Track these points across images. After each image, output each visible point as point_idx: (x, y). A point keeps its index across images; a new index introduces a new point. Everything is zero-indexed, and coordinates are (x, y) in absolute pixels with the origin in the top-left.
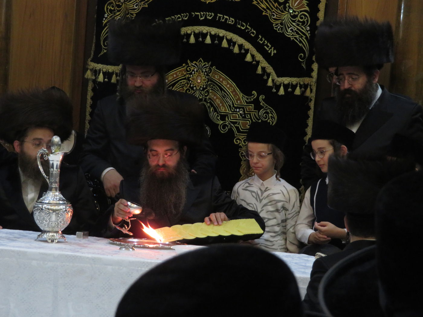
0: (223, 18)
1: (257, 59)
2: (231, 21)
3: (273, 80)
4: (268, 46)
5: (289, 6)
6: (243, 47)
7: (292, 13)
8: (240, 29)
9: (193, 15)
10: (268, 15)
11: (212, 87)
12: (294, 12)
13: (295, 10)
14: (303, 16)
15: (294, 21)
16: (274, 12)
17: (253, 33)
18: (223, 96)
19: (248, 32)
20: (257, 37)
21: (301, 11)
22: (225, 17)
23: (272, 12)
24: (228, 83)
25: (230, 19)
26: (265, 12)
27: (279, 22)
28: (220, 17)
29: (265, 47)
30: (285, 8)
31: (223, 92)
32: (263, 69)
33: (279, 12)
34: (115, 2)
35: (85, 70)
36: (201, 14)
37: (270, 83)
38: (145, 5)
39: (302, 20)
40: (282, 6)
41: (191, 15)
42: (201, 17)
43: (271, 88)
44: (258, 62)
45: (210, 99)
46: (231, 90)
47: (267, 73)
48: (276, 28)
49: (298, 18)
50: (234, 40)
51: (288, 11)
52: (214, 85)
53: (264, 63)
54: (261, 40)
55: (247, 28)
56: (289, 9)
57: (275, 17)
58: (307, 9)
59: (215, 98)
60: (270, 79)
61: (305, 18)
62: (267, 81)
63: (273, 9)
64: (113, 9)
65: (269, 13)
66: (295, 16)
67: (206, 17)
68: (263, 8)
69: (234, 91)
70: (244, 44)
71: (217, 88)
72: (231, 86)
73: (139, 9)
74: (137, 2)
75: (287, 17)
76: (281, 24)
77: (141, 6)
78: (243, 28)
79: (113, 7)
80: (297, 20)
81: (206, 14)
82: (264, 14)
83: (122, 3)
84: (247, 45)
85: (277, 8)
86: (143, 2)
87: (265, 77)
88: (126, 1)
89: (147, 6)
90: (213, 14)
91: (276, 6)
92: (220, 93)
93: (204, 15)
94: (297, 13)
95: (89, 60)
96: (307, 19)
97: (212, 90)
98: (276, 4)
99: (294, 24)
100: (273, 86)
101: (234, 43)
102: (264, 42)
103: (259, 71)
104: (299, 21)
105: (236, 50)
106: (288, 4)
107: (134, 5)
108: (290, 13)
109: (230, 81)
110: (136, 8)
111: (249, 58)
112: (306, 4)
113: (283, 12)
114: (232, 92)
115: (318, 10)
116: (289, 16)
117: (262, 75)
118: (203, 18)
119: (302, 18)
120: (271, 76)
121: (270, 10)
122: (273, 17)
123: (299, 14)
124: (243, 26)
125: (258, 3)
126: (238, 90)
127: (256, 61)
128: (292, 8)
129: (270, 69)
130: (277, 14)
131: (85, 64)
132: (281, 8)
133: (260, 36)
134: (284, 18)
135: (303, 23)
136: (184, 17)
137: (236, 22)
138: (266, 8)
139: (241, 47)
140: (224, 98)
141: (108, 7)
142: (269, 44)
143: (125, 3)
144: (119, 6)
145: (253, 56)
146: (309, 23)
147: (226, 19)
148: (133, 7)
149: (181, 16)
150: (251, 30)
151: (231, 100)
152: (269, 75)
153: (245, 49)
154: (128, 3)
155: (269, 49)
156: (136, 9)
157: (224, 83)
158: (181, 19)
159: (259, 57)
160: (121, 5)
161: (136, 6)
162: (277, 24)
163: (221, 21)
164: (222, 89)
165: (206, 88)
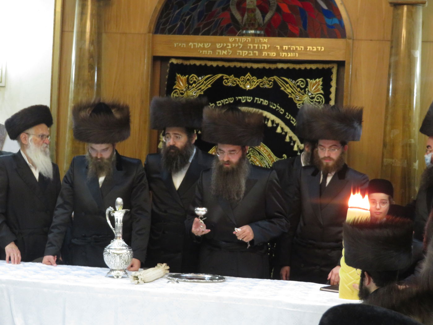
0: (259, 100)
1: (286, 130)
2: (265, 103)
3: (298, 146)
4: (293, 121)
5: (308, 91)
6: (275, 122)
7: (311, 95)
8: (272, 108)
9: (237, 99)
10: (293, 97)
11: (253, 152)
12: (312, 94)
13: (312, 93)
14: (319, 98)
15: (312, 102)
16: (297, 95)
17: (282, 111)
18: (261, 159)
19: (278, 110)
20: (285, 114)
21: (317, 94)
22: (261, 100)
23: (295, 95)
24: (265, 149)
25: (264, 101)
26: (290, 95)
27: (301, 102)
28: (257, 100)
29: (292, 121)
30: (305, 92)
31: (261, 156)
32: (290, 138)
33: (301, 94)
34: (179, 91)
35: (159, 142)
36: (243, 99)
37: (296, 148)
38: (201, 92)
39: (318, 101)
40: (303, 91)
41: (235, 99)
42: (243, 100)
43: (296, 152)
44: (286, 133)
45: (252, 161)
46: (267, 154)
47: (293, 140)
48: (299, 107)
49: (315, 99)
50: (268, 117)
51: (308, 94)
52: (254, 151)
53: (290, 134)
54: (288, 116)
55: (277, 108)
56: (308, 93)
57: (298, 99)
58: (322, 92)
59: (255, 160)
60: (296, 146)
61: (321, 99)
62: (293, 147)
63: (296, 93)
64: (177, 96)
65: (293, 96)
66: (313, 98)
67: (246, 101)
68: (289, 93)
69: (269, 155)
70: (275, 120)
71: (256, 153)
72: (267, 151)
73: (197, 96)
74: (195, 91)
75: (307, 99)
76: (303, 104)
77: (198, 93)
78: (274, 108)
79: (177, 94)
80: (314, 101)
81: (247, 98)
82: (289, 96)
83: (185, 92)
84: (278, 120)
85: (299, 92)
86: (200, 91)
87: (292, 144)
88: (188, 90)
89: (202, 93)
90: (252, 98)
91: (298, 91)
92: (258, 157)
93: (245, 98)
94: (314, 96)
95: (161, 134)
96: (321, 100)
97: (253, 154)
98: (299, 89)
99: (312, 103)
100: (298, 150)
101: (268, 120)
102: (290, 118)
103: (287, 139)
104: (316, 101)
105: (269, 124)
106: (307, 89)
107: (193, 92)
108: (309, 96)
109: (266, 148)
110: (195, 94)
111: (279, 130)
112: (321, 89)
113: (303, 95)
114: (268, 156)
115: (330, 93)
116: (309, 98)
117: (290, 142)
118: (244, 101)
119: (318, 99)
120: (296, 143)
121: (294, 94)
122: (297, 99)
123: (316, 96)
124: (274, 106)
125: (285, 89)
126: (272, 154)
127: (284, 132)
128: (310, 92)
129: (295, 138)
130: (299, 97)
131: (158, 138)
132: (303, 92)
133: (287, 114)
134: (304, 99)
135: (319, 102)
136: (230, 100)
137: (269, 104)
138: (290, 92)
139: (273, 122)
140: (262, 160)
141: (174, 95)
142: (294, 119)
143: (186, 92)
144: (182, 94)
145: (282, 129)
146: (324, 102)
147: (262, 102)
148: (192, 94)
149: (228, 100)
150: (280, 109)
151: (267, 161)
152: (294, 142)
153: (276, 124)
154: (189, 92)
155: (294, 123)
156: (194, 96)
157: (262, 149)
158: (228, 102)
159: (287, 129)
160: (184, 92)
161: (195, 93)
162: (299, 104)
163: (258, 102)
164: (260, 154)
165: (249, 153)
